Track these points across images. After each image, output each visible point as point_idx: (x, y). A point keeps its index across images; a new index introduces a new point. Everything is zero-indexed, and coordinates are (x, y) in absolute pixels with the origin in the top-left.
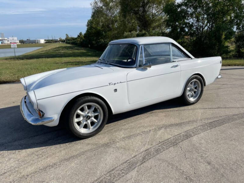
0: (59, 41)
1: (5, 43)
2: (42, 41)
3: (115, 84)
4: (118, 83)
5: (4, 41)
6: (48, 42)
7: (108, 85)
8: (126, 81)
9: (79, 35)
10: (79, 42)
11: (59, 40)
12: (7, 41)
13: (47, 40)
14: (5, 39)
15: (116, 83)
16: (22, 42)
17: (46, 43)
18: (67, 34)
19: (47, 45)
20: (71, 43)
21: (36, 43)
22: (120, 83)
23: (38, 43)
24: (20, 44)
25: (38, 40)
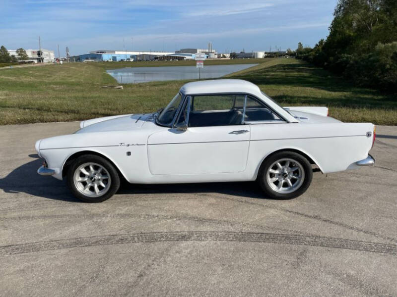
0: (287, 54)
1: (212, 57)
2: (261, 55)
3: (128, 145)
4: (133, 145)
5: (211, 54)
6: (269, 55)
7: (118, 146)
8: (146, 144)
9: (318, 44)
10: (311, 57)
11: (287, 52)
12: (213, 54)
13: (269, 53)
14: (213, 51)
15: (131, 144)
16: (233, 56)
17: (266, 57)
18: (300, 43)
19: (266, 61)
20: (302, 58)
21: (252, 57)
22: (137, 146)
23: (254, 57)
24: (230, 58)
25: (255, 53)
